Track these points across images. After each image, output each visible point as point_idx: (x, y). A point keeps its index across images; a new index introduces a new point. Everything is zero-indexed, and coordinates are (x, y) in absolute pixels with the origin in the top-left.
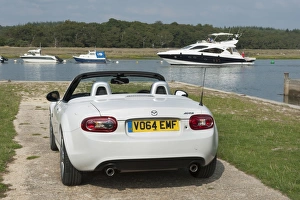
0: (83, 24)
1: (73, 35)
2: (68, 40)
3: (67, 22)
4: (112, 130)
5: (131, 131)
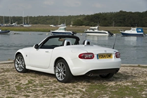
0: (131, 13)
1: (124, 19)
2: (121, 22)
3: (121, 11)
4: (92, 58)
5: (98, 58)
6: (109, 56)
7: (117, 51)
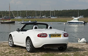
4: (46, 37)
5: (50, 37)
6: (59, 36)
7: (65, 32)
